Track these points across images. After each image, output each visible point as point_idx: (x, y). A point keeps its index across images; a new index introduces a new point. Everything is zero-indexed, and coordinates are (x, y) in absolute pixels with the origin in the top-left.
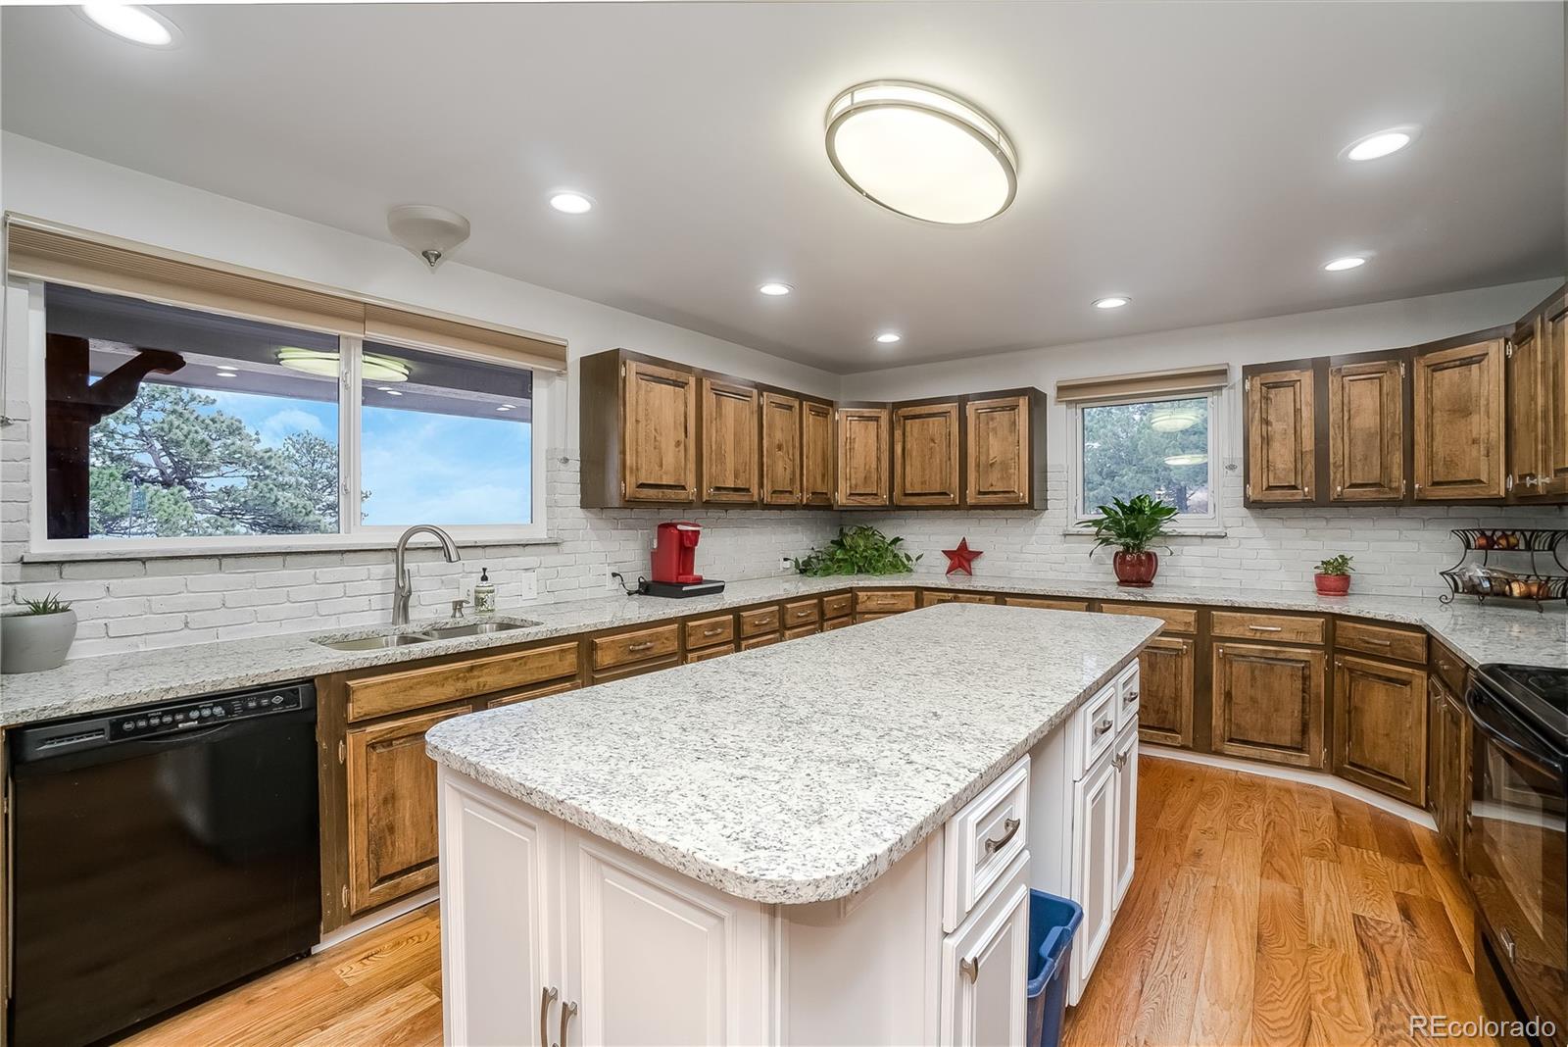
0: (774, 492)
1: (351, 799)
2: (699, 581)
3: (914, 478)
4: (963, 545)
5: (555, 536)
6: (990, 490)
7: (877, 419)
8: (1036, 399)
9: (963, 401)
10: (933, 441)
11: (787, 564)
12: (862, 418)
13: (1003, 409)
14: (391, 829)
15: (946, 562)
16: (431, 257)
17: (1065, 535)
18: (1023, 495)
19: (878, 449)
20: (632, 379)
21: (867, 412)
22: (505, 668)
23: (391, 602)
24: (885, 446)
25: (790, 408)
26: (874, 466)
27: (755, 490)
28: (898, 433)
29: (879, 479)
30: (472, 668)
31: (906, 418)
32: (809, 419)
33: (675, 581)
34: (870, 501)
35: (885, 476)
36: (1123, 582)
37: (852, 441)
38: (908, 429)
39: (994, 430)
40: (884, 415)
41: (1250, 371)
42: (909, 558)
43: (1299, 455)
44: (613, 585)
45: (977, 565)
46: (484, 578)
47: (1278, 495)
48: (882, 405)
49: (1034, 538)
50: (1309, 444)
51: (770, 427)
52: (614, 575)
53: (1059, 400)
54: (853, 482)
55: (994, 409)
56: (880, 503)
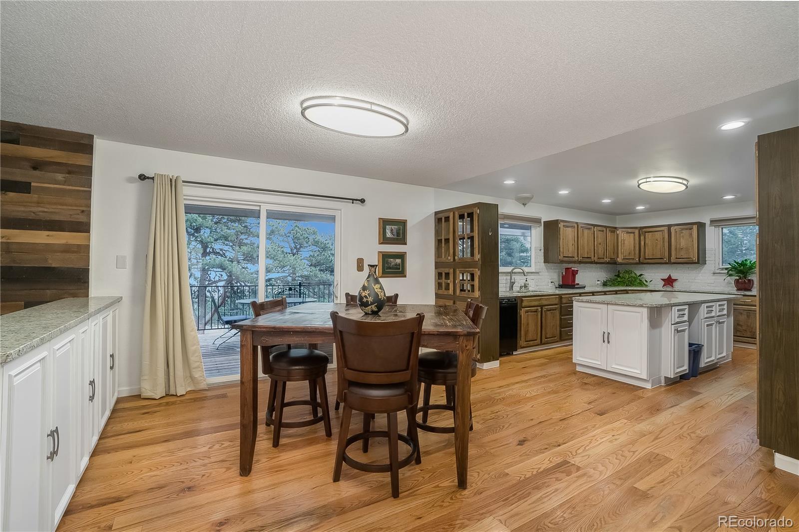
0: (598, 258)
1: (522, 322)
2: (578, 284)
3: (649, 253)
4: (670, 277)
5: (538, 271)
6: (681, 257)
7: (634, 233)
8: (701, 226)
9: (669, 226)
10: (657, 240)
11: (599, 282)
12: (628, 233)
13: (686, 229)
14: (528, 331)
15: (663, 283)
16: (524, 205)
17: (714, 273)
18: (695, 259)
19: (634, 243)
20: (562, 228)
21: (630, 230)
22: (546, 300)
23: (508, 285)
24: (637, 242)
25: (603, 231)
26: (633, 249)
27: (593, 258)
28: (642, 238)
29: (635, 254)
30: (540, 299)
31: (646, 232)
32: (609, 234)
33: (570, 284)
34: (631, 261)
35: (637, 252)
36: (738, 290)
37: (624, 240)
38: (647, 236)
39: (683, 237)
40: (637, 232)
42: (646, 281)
44: (550, 285)
45: (675, 284)
46: (526, 281)
48: (636, 228)
49: (700, 274)
51: (597, 237)
52: (552, 282)
53: (711, 225)
54: (624, 255)
55: (683, 229)
56: (635, 262)
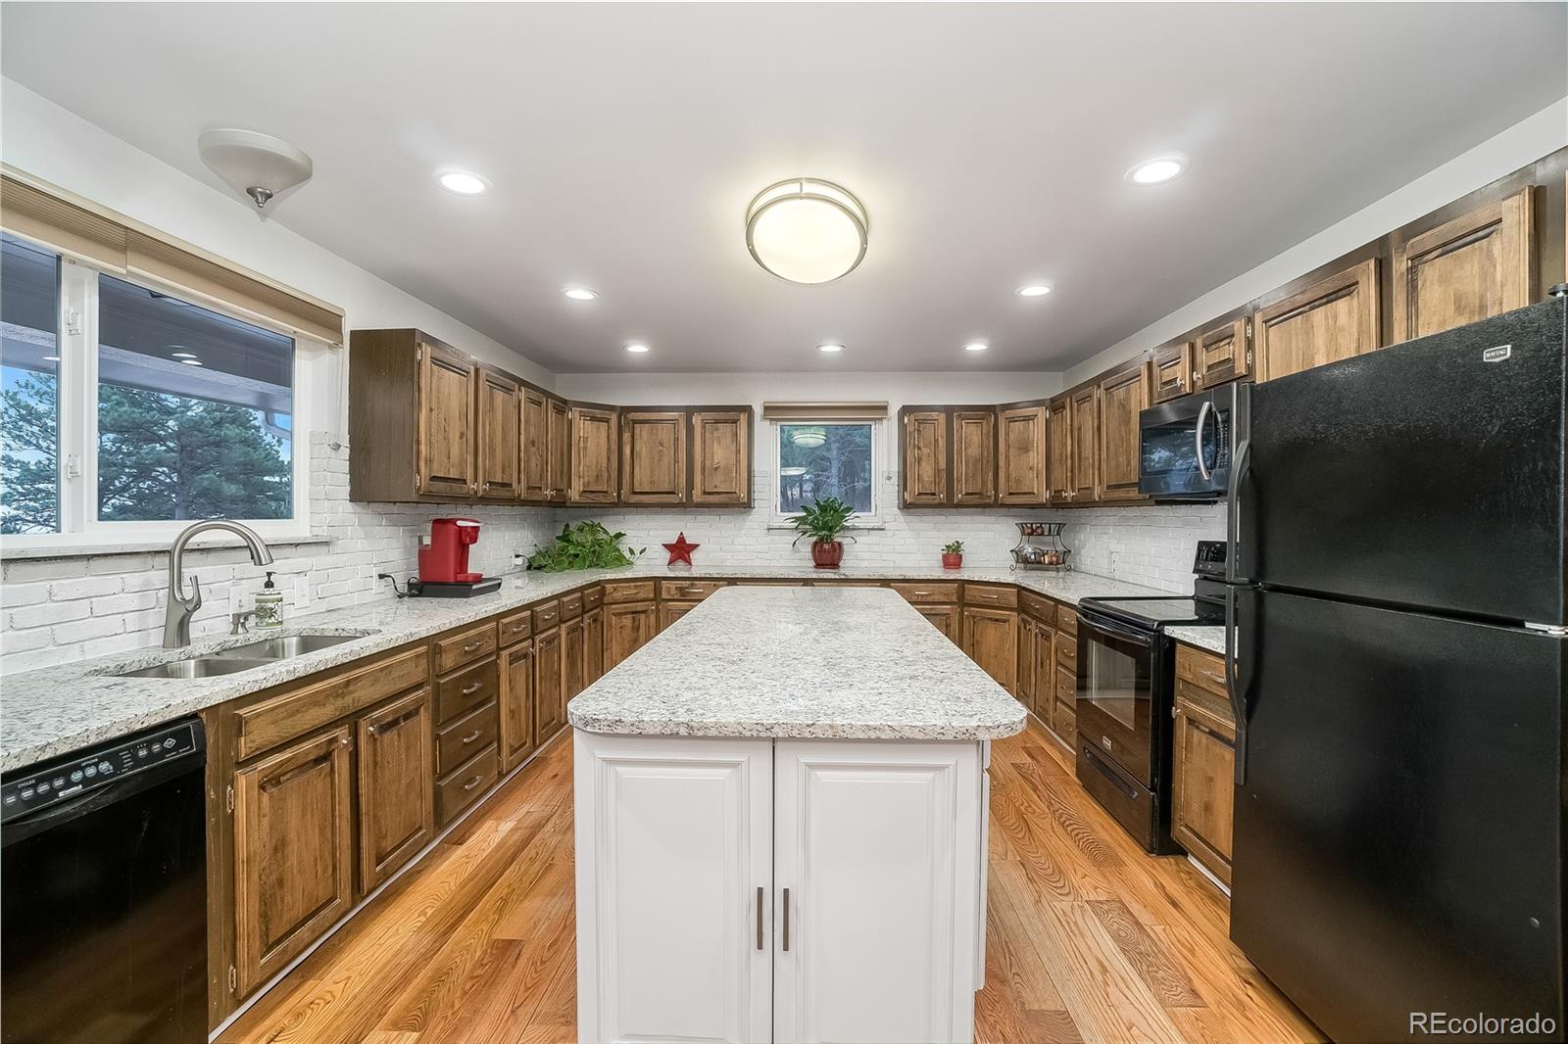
0: (528, 489)
2: (478, 579)
3: (642, 478)
4: (681, 540)
5: (324, 533)
6: (715, 490)
7: (607, 421)
8: (744, 415)
9: (690, 411)
10: (661, 444)
11: (519, 561)
12: (593, 419)
13: (726, 422)
15: (667, 555)
16: (259, 196)
17: (769, 529)
18: (741, 496)
19: (609, 449)
20: (427, 363)
21: (598, 413)
24: (614, 447)
25: (539, 404)
26: (605, 465)
27: (515, 485)
28: (627, 436)
29: (609, 477)
31: (635, 422)
32: (552, 415)
33: (452, 580)
34: (601, 499)
35: (614, 475)
36: (819, 565)
37: (586, 440)
38: (637, 432)
39: (719, 439)
40: (614, 417)
41: (906, 410)
42: (632, 552)
43: (937, 472)
44: (377, 586)
45: (694, 556)
46: (269, 585)
47: (925, 499)
48: (612, 408)
49: (743, 532)
50: (943, 465)
51: (527, 421)
52: (381, 576)
53: (764, 417)
54: (586, 479)
55: (717, 422)
56: (609, 500)
